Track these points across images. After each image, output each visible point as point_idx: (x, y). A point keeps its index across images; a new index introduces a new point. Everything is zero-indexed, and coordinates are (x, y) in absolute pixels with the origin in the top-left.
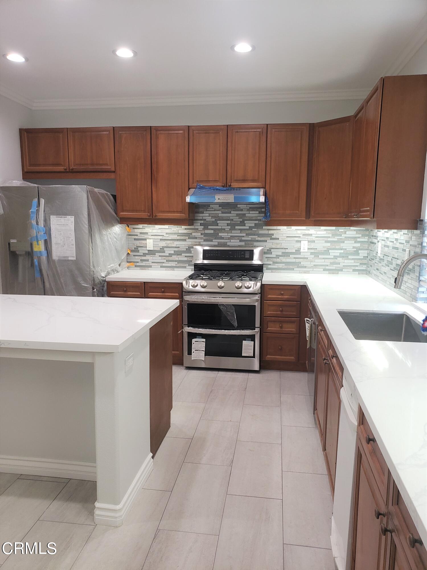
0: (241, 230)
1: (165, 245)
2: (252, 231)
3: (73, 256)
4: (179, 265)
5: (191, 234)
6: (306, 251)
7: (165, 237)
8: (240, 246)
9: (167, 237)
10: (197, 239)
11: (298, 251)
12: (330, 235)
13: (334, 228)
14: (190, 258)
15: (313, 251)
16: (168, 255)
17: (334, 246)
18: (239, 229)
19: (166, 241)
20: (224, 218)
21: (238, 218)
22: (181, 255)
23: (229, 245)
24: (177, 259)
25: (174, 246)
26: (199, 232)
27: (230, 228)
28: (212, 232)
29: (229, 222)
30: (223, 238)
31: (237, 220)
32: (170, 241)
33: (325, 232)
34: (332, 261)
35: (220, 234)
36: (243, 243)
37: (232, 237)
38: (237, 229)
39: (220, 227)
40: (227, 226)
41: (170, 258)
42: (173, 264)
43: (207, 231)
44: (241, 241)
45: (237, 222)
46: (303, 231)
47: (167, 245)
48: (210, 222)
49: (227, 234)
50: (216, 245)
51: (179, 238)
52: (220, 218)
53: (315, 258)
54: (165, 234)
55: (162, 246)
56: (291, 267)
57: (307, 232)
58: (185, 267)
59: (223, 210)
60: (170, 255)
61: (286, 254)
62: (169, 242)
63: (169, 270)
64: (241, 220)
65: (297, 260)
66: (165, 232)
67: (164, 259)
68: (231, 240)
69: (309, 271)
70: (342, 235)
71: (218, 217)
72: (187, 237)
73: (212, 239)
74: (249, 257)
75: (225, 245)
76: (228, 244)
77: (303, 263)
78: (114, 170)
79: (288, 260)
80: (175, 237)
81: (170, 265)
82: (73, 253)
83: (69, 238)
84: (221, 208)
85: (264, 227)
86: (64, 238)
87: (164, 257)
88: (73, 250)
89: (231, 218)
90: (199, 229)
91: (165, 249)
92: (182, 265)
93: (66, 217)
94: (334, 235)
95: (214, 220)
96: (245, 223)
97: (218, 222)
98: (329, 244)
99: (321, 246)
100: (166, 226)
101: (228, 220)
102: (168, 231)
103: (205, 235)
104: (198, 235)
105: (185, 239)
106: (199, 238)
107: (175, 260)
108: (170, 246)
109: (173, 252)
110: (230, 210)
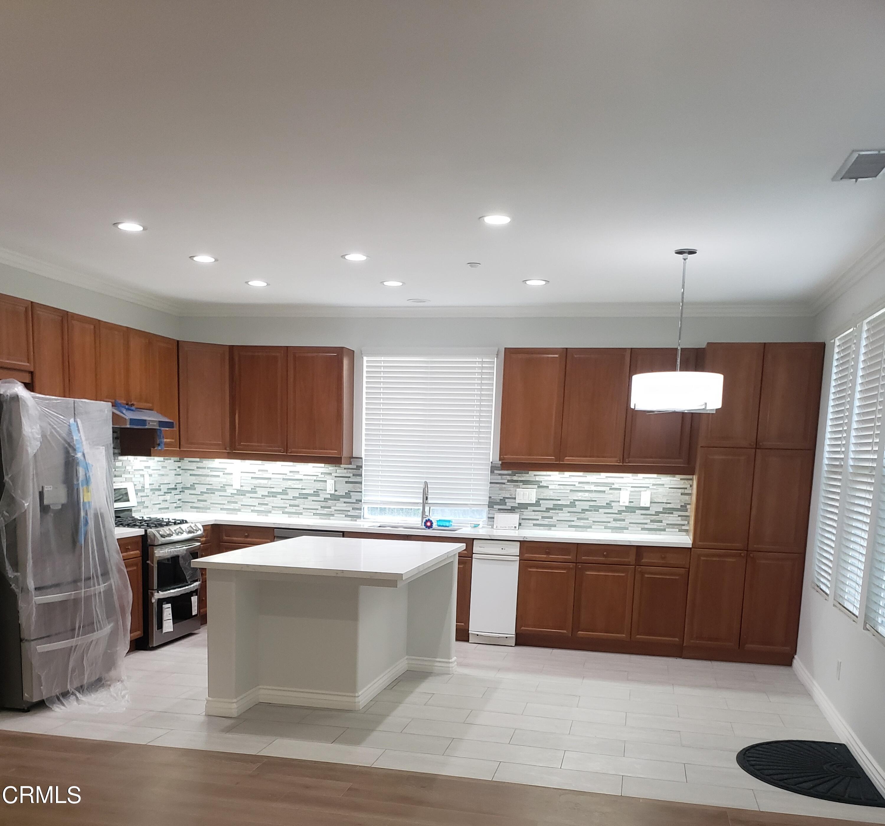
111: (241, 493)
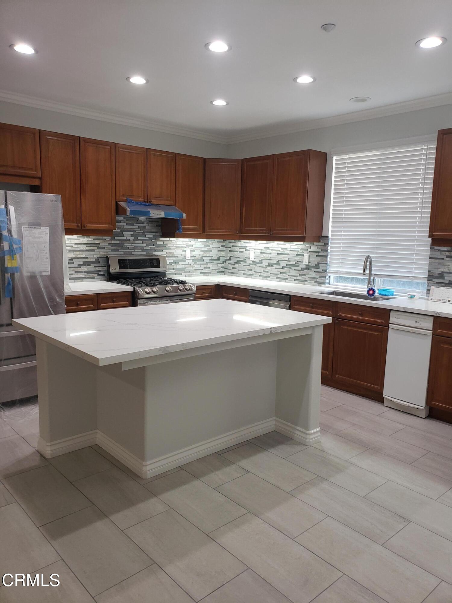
0: (143, 241)
1: (74, 256)
2: (151, 242)
3: (47, 271)
4: (88, 275)
5: (99, 244)
6: (190, 258)
7: (74, 247)
8: (142, 255)
9: (76, 247)
10: (105, 249)
11: (185, 259)
12: (203, 246)
13: (205, 240)
14: (99, 269)
15: (193, 258)
16: (77, 266)
17: (206, 255)
18: (141, 240)
19: (74, 252)
20: (129, 229)
21: (139, 229)
22: (90, 266)
23: (133, 255)
24: (86, 270)
25: (83, 257)
26: (107, 242)
27: (133, 239)
28: (118, 242)
29: (132, 233)
30: (128, 248)
31: (138, 231)
32: (79, 252)
33: (200, 243)
34: (205, 266)
35: (125, 244)
36: (144, 253)
37: (135, 248)
38: (139, 240)
39: (125, 238)
40: (131, 237)
41: (79, 270)
42: (82, 275)
43: (114, 242)
44: (143, 250)
45: (139, 234)
46: (187, 242)
47: (76, 256)
48: (116, 233)
49: (131, 244)
50: (123, 255)
51: (87, 248)
52: (126, 229)
53: (195, 264)
54: (73, 245)
55: (70, 257)
56: (180, 272)
57: (190, 243)
58: (94, 278)
59: (127, 222)
60: (79, 266)
61: (176, 262)
62: (77, 253)
63: (78, 282)
64: (142, 232)
65: (184, 266)
66: (73, 243)
67: (73, 270)
68: (135, 250)
69: (192, 275)
70: (211, 246)
71: (124, 228)
72: (96, 248)
73: (118, 249)
74: (156, 265)
75: (130, 254)
76: (133, 253)
77: (188, 269)
78: (40, 177)
79: (178, 267)
80: (84, 248)
81: (79, 277)
82: (47, 268)
83: (44, 251)
84: (125, 220)
85: (161, 239)
86: (38, 252)
87: (73, 269)
88: (47, 265)
89: (134, 230)
90: (106, 240)
91: (74, 260)
92: (91, 275)
93: (40, 228)
94: (206, 246)
95: (120, 231)
96: (146, 234)
97: (124, 233)
98: (203, 253)
99: (198, 254)
100: (75, 237)
101: (132, 231)
102: (77, 242)
103: (112, 245)
104: (106, 245)
105: (93, 249)
106: (107, 249)
107: (84, 270)
108: (79, 257)
109: (82, 263)
110: (133, 222)
111: (254, 263)
